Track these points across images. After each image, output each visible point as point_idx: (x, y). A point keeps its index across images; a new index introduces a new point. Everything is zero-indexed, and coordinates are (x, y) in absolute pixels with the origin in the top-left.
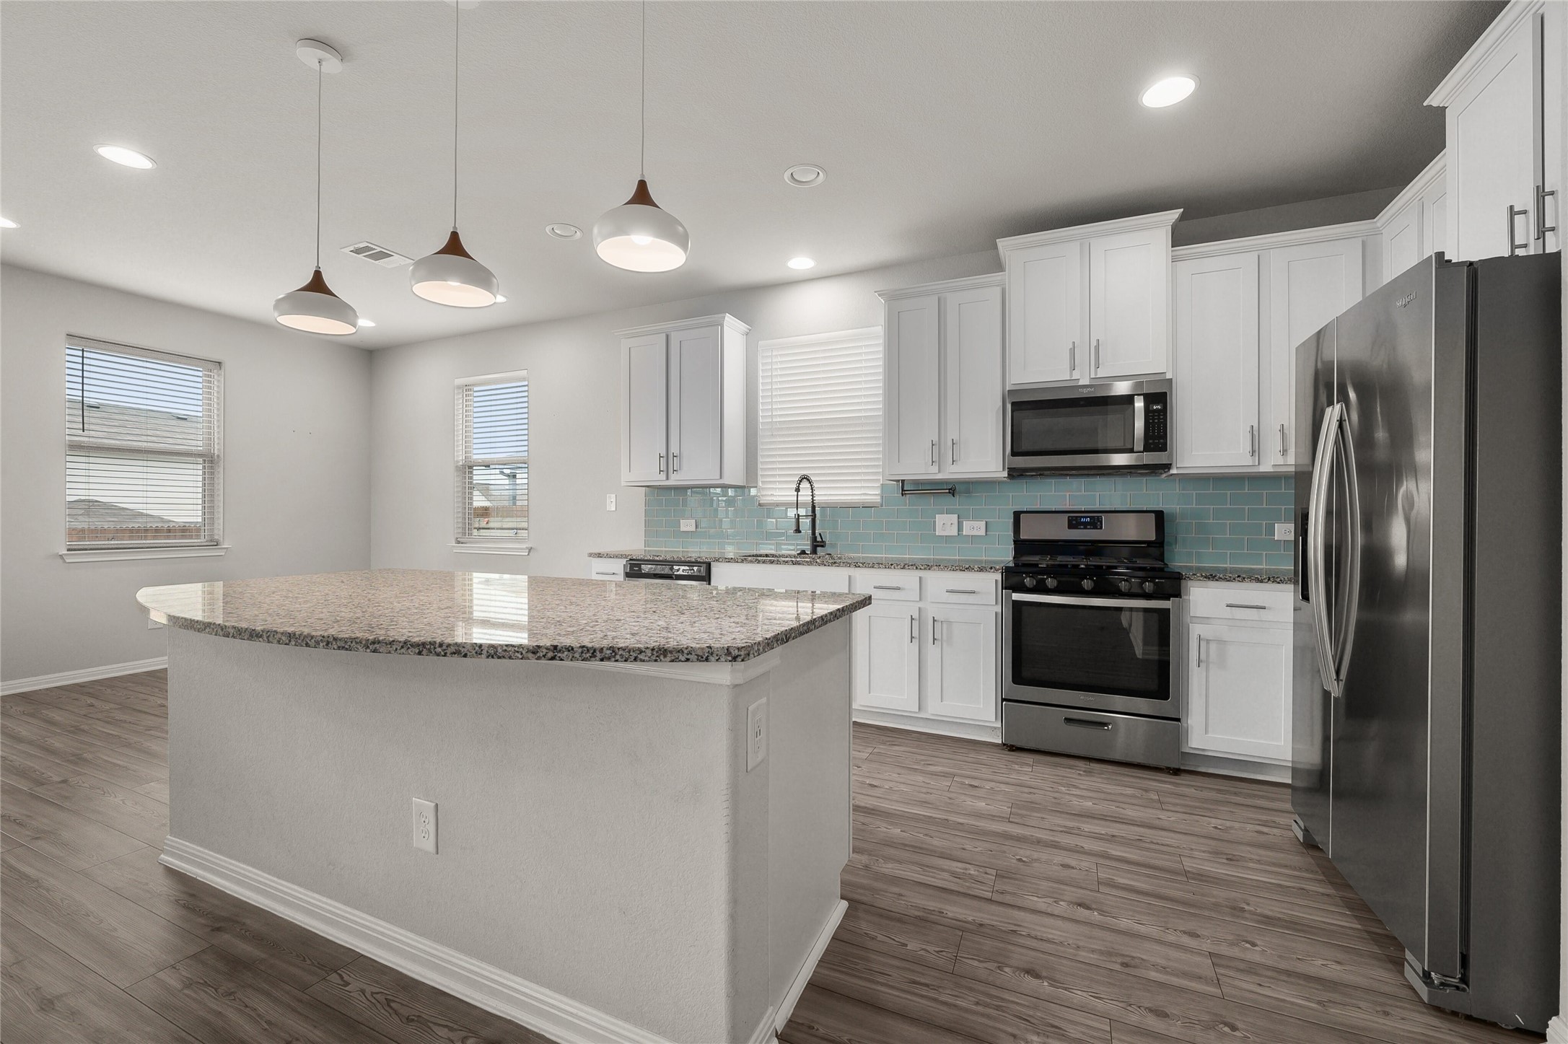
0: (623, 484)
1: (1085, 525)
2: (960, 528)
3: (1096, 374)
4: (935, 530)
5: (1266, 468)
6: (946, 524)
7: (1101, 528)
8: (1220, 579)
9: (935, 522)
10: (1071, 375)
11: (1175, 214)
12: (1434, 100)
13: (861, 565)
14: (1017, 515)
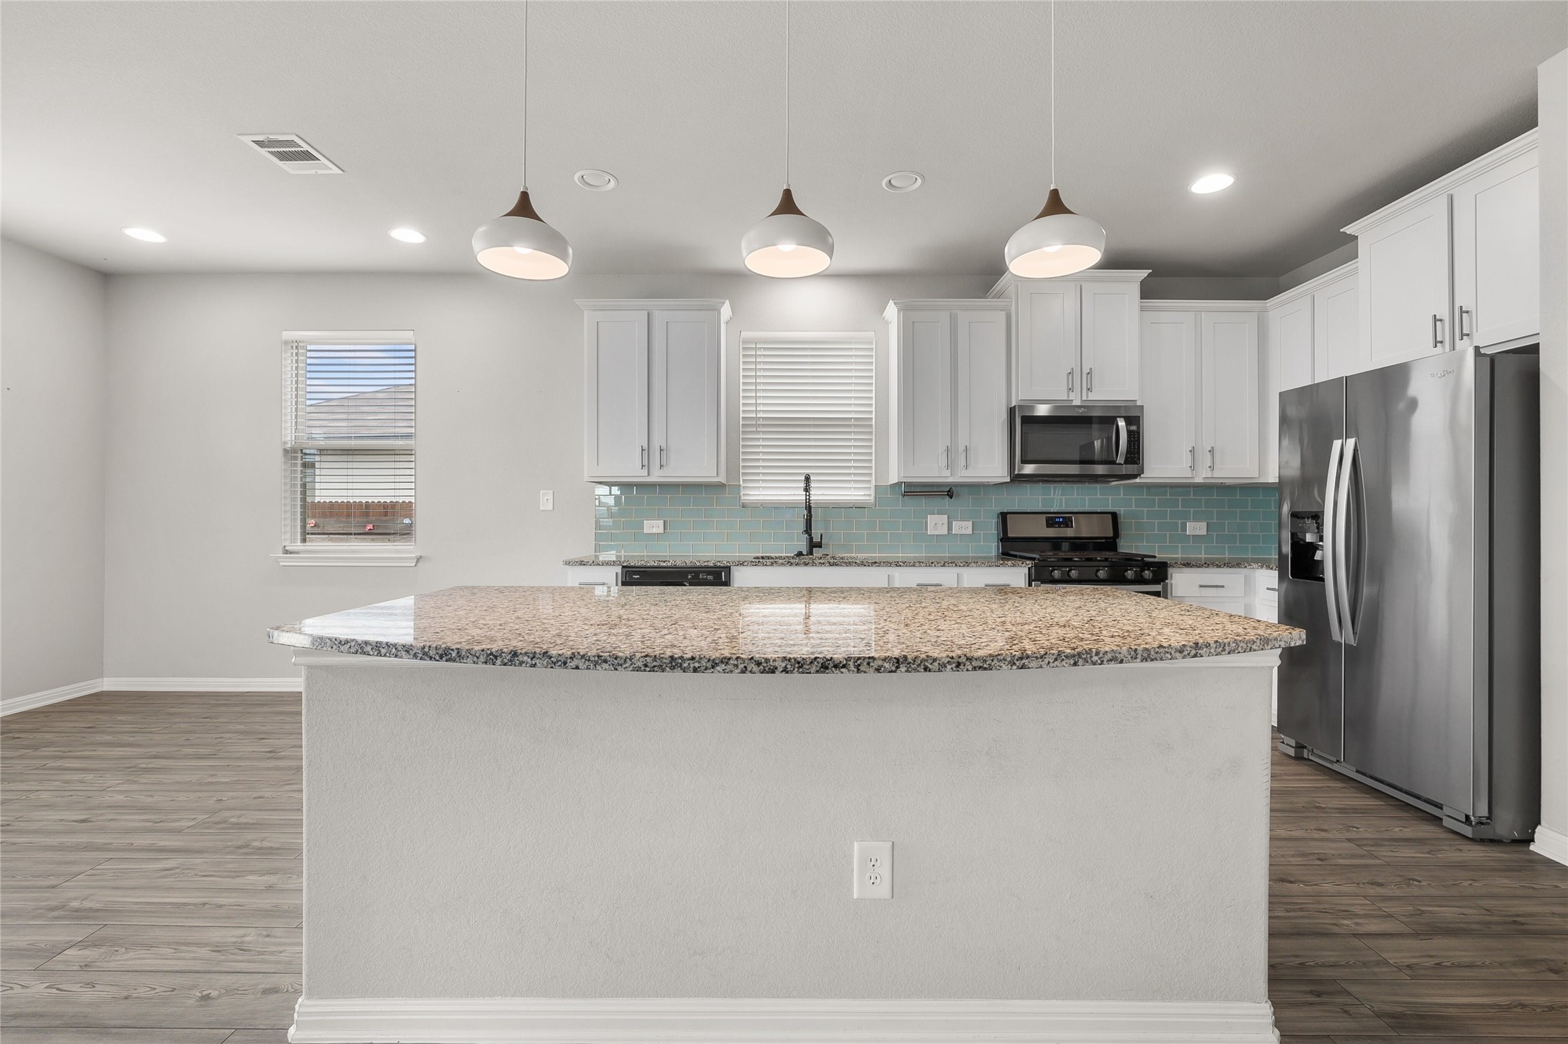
0: (587, 478)
1: (1059, 524)
2: (950, 528)
3: (1087, 397)
4: (926, 530)
5: (1199, 480)
6: (936, 524)
7: (1072, 527)
8: (1193, 566)
9: (926, 522)
10: (1068, 397)
11: (1144, 273)
12: (1349, 230)
13: (902, 564)
14: (1004, 516)
